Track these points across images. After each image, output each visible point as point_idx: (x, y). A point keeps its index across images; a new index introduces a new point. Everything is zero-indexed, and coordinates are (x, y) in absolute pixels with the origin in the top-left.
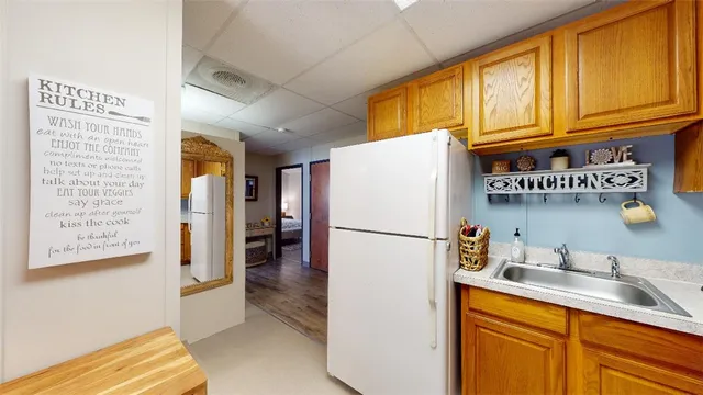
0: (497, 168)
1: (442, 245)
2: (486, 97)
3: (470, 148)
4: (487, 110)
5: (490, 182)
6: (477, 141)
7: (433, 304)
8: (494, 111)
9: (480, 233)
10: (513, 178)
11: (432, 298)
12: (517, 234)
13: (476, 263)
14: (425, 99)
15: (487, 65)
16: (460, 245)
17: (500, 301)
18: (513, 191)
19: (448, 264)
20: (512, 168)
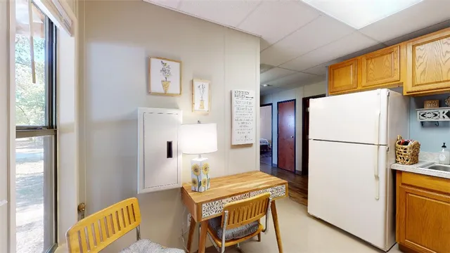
0: (428, 105)
1: (383, 149)
2: (417, 64)
3: (405, 94)
4: (418, 71)
5: (422, 114)
6: (410, 90)
7: (377, 177)
8: (424, 72)
9: (411, 144)
10: (441, 111)
11: (376, 174)
12: (444, 146)
13: (407, 160)
14: (371, 66)
15: (419, 45)
16: (396, 150)
17: (424, 179)
18: (441, 119)
19: (387, 160)
20: (441, 104)
